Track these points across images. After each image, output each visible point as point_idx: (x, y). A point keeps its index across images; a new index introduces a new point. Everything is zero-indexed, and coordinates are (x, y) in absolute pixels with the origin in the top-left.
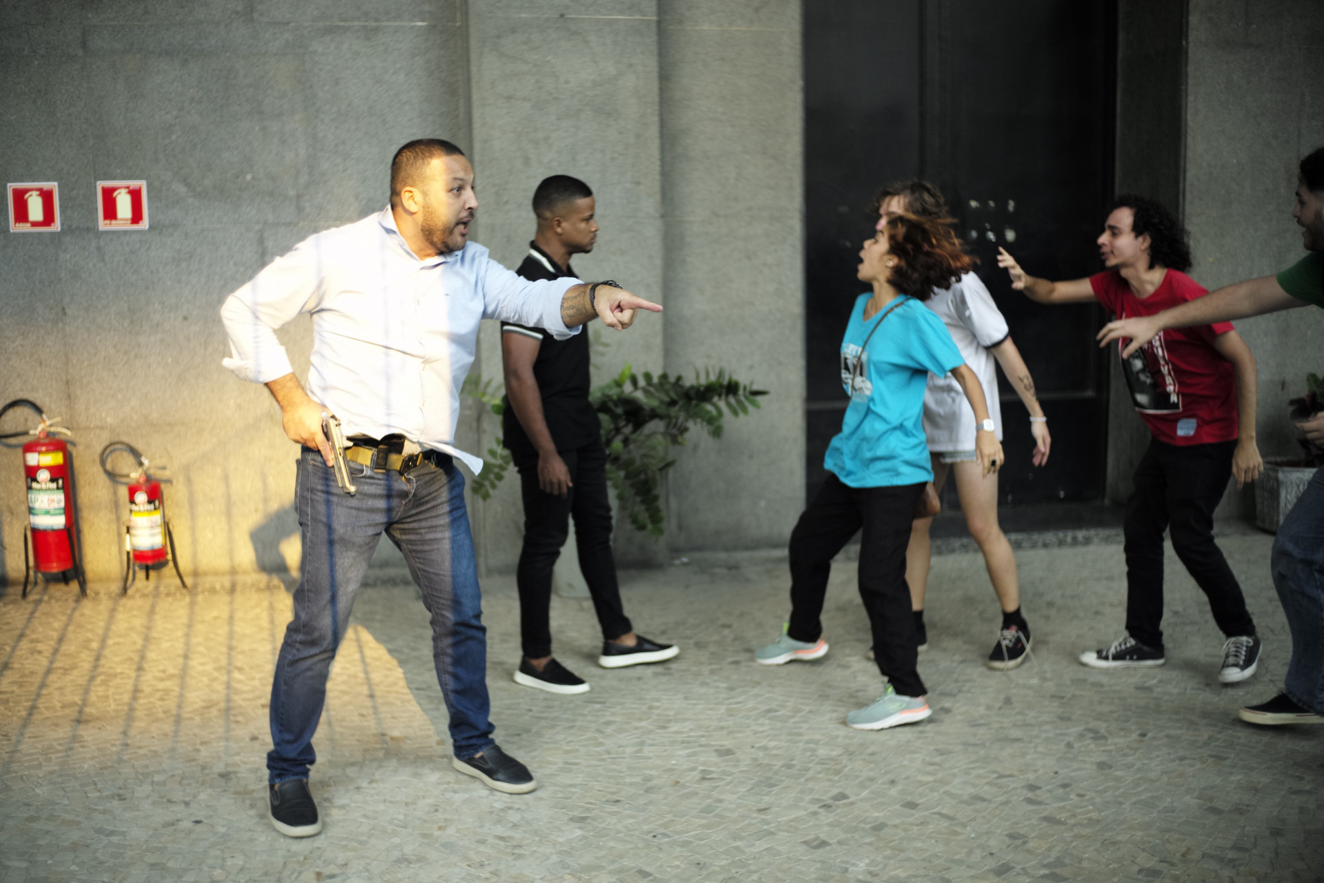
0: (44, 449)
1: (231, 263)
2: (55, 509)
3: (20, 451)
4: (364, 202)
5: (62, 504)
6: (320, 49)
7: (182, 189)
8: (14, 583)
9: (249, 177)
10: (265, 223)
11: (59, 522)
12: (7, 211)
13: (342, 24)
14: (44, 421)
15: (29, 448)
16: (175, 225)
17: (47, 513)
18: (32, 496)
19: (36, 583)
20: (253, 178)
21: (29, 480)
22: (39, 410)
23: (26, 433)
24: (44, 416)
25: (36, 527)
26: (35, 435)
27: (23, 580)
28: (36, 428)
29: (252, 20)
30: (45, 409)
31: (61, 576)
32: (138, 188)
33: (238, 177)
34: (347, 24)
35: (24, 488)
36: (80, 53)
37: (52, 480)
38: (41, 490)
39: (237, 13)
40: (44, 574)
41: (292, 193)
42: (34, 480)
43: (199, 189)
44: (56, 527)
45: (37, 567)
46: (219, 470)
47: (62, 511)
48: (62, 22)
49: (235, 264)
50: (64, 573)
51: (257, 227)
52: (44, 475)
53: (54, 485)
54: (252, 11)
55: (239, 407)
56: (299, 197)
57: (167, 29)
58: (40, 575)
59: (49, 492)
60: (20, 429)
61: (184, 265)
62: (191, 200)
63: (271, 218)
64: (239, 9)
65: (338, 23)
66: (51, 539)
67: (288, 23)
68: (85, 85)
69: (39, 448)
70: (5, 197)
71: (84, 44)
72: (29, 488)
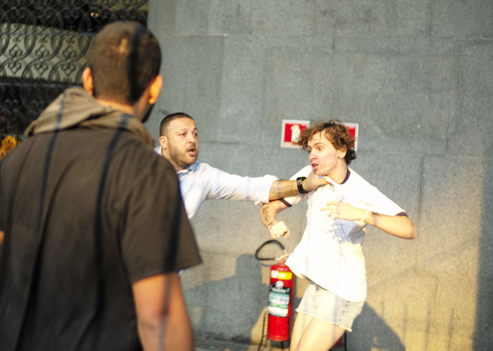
0: (282, 269)
1: (402, 176)
2: (283, 305)
3: (269, 268)
4: (488, 146)
5: (287, 303)
6: (470, 54)
7: (379, 130)
8: (254, 344)
9: (419, 126)
10: (426, 154)
11: (283, 312)
12: (280, 135)
13: (485, 39)
14: (284, 254)
15: (274, 268)
16: (372, 151)
17: (278, 306)
18: (271, 295)
19: (266, 346)
20: (422, 127)
21: (272, 286)
22: (282, 247)
23: (273, 259)
24: (285, 251)
25: (270, 313)
26: (278, 261)
27: (259, 342)
28: (279, 257)
29: (430, 35)
30: (286, 247)
31: (280, 344)
32: (354, 128)
33: (412, 126)
34: (488, 39)
35: (268, 290)
36: (331, 51)
37: (284, 288)
38: (276, 292)
39: (422, 31)
40: (271, 341)
41: (444, 137)
42: (274, 286)
43: (388, 131)
44: (281, 315)
45: (268, 336)
46: (379, 298)
47: (287, 307)
48: (323, 35)
49: (405, 176)
50: (282, 342)
51: (420, 156)
52: (280, 284)
53: (284, 291)
54: (430, 31)
55: (397, 261)
56: (448, 140)
57: (380, 40)
58: (269, 342)
59: (281, 295)
60: (271, 256)
61: (375, 174)
62: (383, 137)
63: (429, 151)
64: (423, 29)
65: (482, 38)
66: (278, 321)
67: (452, 38)
68: (331, 69)
69: (279, 269)
70: (280, 128)
71: (333, 47)
72: (271, 290)
